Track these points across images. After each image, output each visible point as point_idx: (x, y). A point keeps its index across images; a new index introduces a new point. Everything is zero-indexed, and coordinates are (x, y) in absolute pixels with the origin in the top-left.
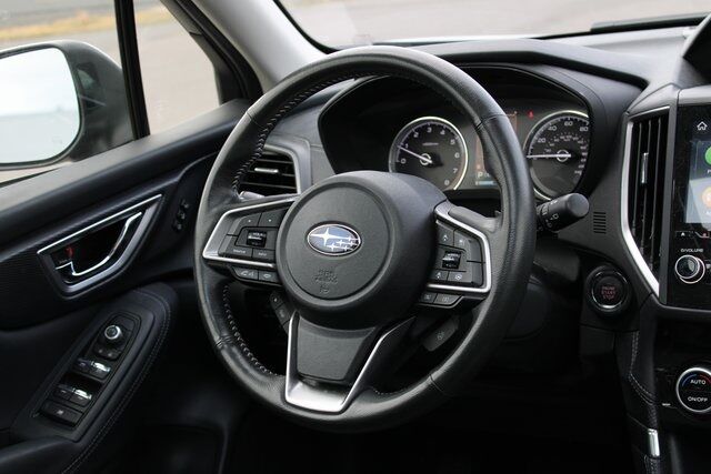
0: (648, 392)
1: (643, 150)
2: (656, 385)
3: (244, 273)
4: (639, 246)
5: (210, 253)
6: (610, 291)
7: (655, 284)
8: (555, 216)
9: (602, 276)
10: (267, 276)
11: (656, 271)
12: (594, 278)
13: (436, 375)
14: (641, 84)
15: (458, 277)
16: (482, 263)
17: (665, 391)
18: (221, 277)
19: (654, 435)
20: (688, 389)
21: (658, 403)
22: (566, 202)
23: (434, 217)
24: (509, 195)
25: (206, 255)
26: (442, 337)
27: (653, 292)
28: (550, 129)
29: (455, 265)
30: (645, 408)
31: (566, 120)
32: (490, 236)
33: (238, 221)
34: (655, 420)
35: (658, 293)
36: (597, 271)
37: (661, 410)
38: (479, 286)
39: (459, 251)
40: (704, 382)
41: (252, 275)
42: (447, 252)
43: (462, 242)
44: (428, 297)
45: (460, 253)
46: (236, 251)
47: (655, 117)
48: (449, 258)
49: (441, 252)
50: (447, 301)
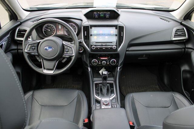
0: (88, 63)
1: (85, 31)
3: (32, 53)
5: (26, 51)
6: (81, 49)
10: (36, 54)
14: (81, 20)
15: (69, 53)
16: (72, 51)
17: (90, 62)
18: (28, 54)
19: (89, 68)
20: (93, 62)
21: (89, 64)
23: (63, 44)
25: (25, 51)
27: (88, 50)
29: (68, 51)
30: (88, 65)
32: (73, 47)
33: (30, 45)
34: (89, 66)
37: (90, 65)
38: (72, 54)
39: (68, 49)
40: (95, 61)
41: (34, 54)
44: (64, 56)
46: (30, 50)
47: (86, 26)
48: (67, 50)
49: (65, 49)
50: (67, 56)
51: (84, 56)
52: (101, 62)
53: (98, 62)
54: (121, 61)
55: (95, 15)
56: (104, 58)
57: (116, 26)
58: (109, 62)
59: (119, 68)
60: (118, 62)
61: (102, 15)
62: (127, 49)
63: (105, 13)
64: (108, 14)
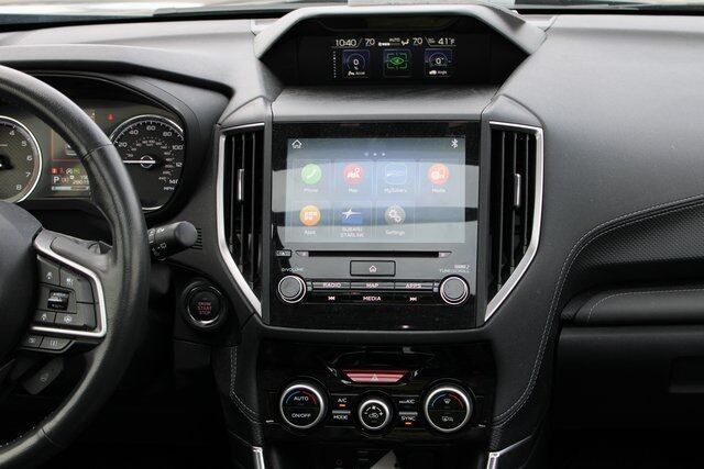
0: (252, 410)
1: (238, 166)
2: (259, 402)
4: (238, 264)
6: (206, 306)
7: (256, 304)
8: (163, 246)
9: (199, 291)
11: (257, 290)
12: (189, 293)
13: (48, 427)
14: (227, 92)
15: (68, 320)
16: (95, 303)
17: (269, 406)
19: (259, 451)
20: (292, 406)
21: (262, 420)
22: (175, 231)
23: (33, 251)
24: (122, 232)
26: (45, 378)
27: (255, 312)
28: (132, 133)
29: (63, 306)
30: (250, 427)
31: (149, 124)
32: (102, 275)
34: (259, 437)
35: (260, 314)
36: (192, 286)
37: (265, 427)
38: (91, 329)
39: (67, 291)
40: (307, 398)
42: (52, 291)
43: (69, 280)
44: (32, 340)
45: (68, 293)
47: (248, 132)
48: (56, 298)
49: (45, 291)
50: (55, 345)
51: (233, 355)
52: (353, 405)
53: (332, 404)
54: (511, 402)
55: (346, 60)
56: (375, 378)
57: (468, 130)
58: (419, 406)
59: (494, 456)
60: (484, 410)
61: (397, 61)
62: (568, 312)
63: (418, 41)
64: (444, 51)
